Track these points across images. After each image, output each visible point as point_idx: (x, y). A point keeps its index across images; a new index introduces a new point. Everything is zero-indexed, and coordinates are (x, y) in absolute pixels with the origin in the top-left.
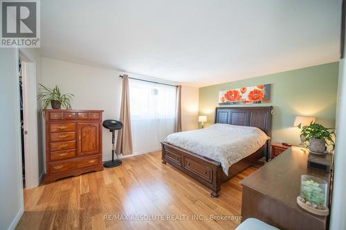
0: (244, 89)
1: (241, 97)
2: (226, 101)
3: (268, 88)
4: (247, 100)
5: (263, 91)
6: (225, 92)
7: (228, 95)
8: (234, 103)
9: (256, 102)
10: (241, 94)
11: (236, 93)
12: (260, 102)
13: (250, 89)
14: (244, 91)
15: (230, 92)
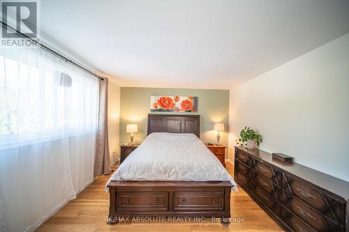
0: (177, 97)
1: (174, 104)
2: (159, 107)
3: (196, 99)
4: (180, 108)
5: (192, 101)
6: (158, 98)
7: (162, 102)
8: (168, 111)
9: (187, 111)
10: (174, 102)
11: (170, 100)
12: (190, 111)
13: (182, 99)
14: (177, 99)
15: (164, 98)
